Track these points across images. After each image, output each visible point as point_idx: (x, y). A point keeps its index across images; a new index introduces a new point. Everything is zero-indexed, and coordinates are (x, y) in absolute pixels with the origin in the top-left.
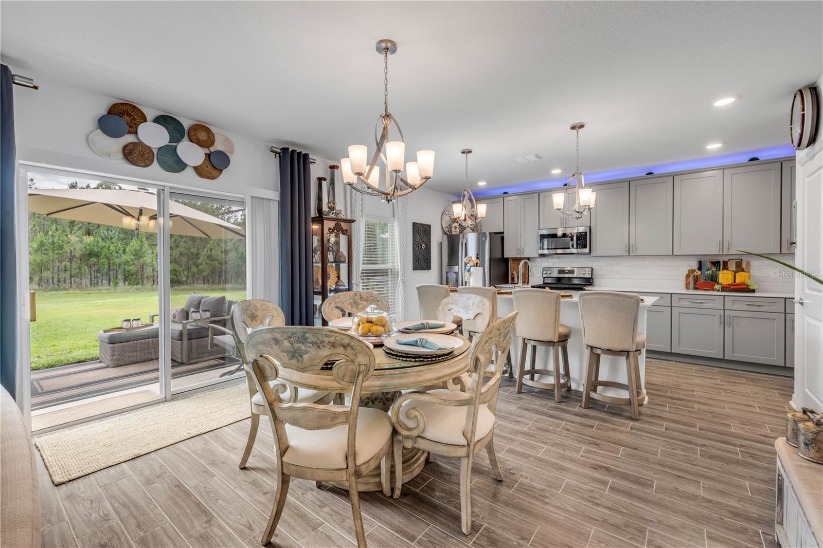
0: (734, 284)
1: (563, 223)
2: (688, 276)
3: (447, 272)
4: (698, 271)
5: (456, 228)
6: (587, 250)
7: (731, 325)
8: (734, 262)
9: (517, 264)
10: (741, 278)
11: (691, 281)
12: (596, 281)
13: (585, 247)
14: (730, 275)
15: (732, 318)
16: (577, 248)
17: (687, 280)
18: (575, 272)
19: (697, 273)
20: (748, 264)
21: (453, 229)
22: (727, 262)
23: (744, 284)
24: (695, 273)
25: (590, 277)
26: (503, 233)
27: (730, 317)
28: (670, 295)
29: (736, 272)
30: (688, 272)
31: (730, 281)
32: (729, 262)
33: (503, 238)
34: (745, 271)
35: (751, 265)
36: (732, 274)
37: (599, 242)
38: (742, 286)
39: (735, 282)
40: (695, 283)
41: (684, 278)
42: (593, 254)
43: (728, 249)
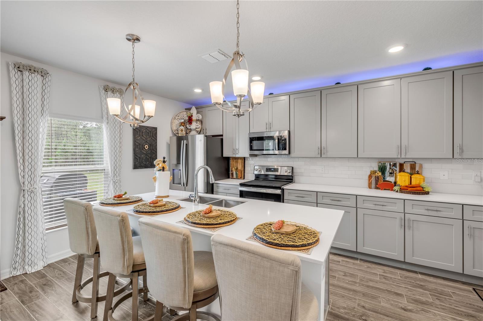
0: (410, 186)
1: (267, 127)
2: (370, 177)
3: (173, 170)
4: (378, 172)
5: (182, 130)
6: (286, 152)
7: (411, 228)
8: (409, 165)
9: (236, 161)
10: (416, 180)
11: (373, 182)
12: (296, 178)
13: (285, 149)
14: (407, 177)
15: (412, 222)
16: (279, 149)
17: (369, 180)
18: (279, 170)
19: (378, 174)
20: (421, 166)
21: (180, 132)
22: (403, 164)
23: (420, 187)
24: (376, 174)
25: (291, 175)
26: (222, 135)
27: (410, 220)
28: (355, 196)
29: (411, 174)
30: (370, 173)
31: (407, 183)
32: (404, 164)
33: (222, 140)
34: (419, 174)
35: (423, 167)
36: (408, 176)
37: (296, 145)
38: (418, 188)
39: (411, 184)
40: (376, 184)
41: (367, 178)
42: (292, 155)
43: (406, 153)
